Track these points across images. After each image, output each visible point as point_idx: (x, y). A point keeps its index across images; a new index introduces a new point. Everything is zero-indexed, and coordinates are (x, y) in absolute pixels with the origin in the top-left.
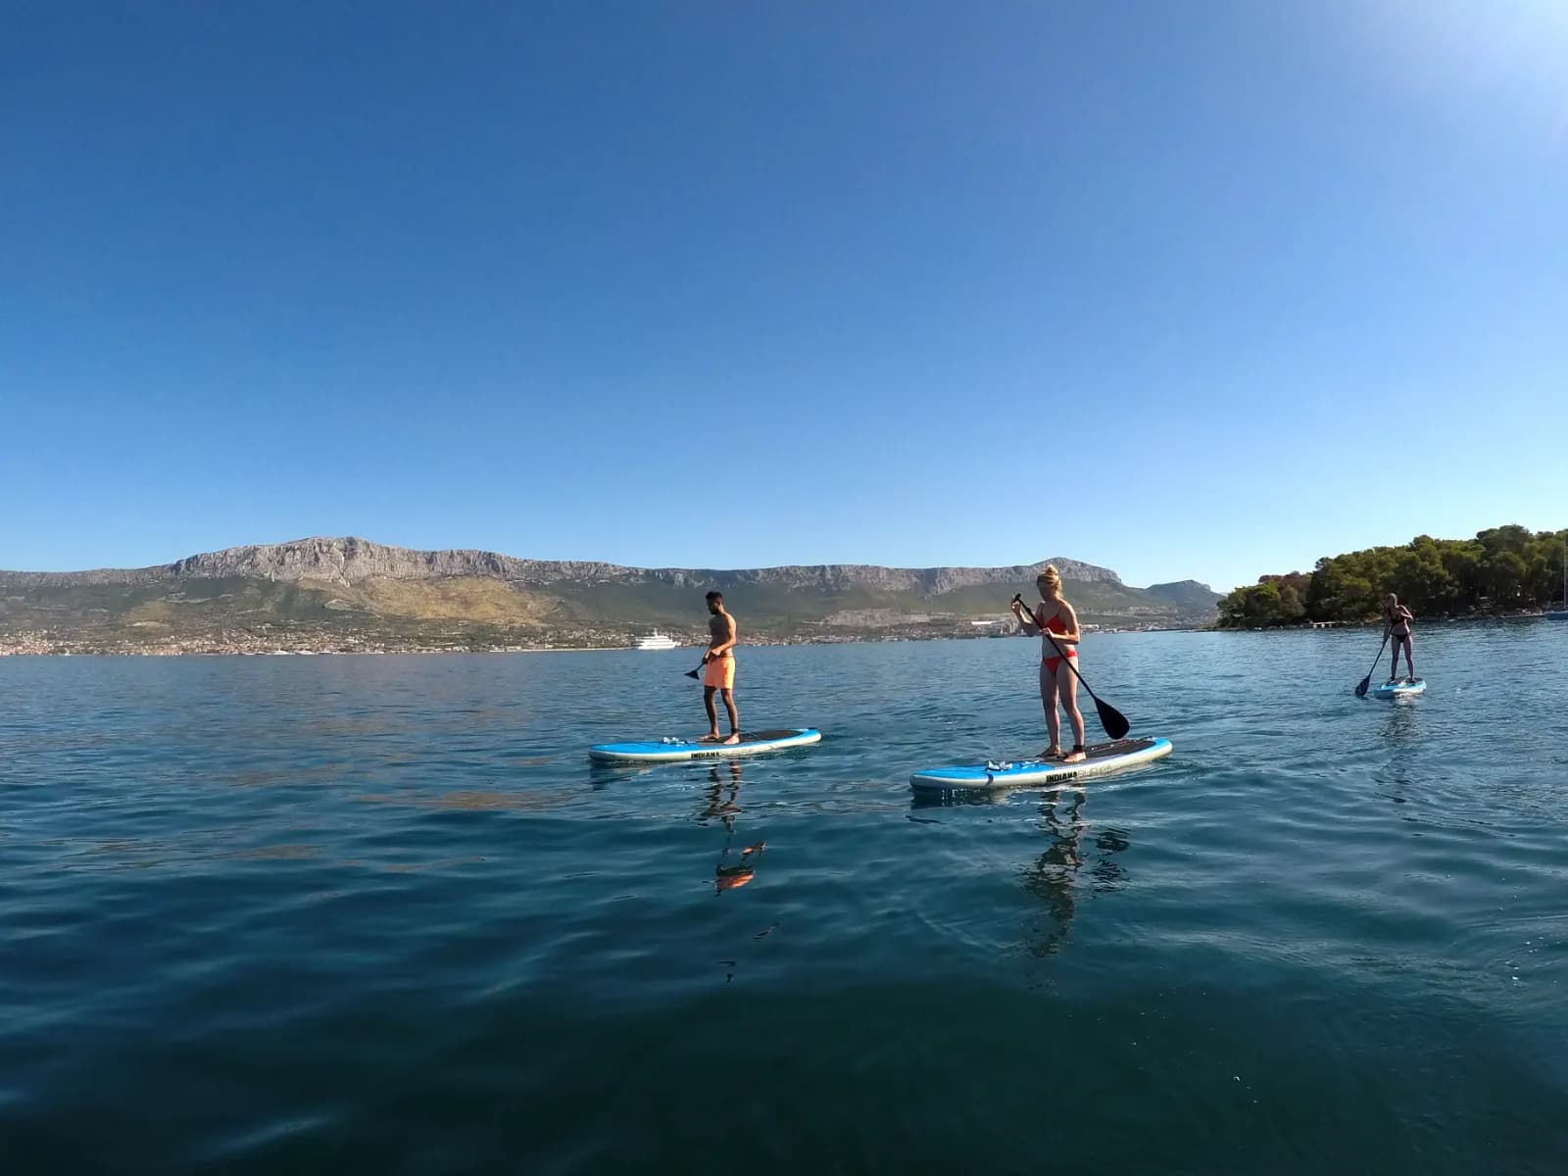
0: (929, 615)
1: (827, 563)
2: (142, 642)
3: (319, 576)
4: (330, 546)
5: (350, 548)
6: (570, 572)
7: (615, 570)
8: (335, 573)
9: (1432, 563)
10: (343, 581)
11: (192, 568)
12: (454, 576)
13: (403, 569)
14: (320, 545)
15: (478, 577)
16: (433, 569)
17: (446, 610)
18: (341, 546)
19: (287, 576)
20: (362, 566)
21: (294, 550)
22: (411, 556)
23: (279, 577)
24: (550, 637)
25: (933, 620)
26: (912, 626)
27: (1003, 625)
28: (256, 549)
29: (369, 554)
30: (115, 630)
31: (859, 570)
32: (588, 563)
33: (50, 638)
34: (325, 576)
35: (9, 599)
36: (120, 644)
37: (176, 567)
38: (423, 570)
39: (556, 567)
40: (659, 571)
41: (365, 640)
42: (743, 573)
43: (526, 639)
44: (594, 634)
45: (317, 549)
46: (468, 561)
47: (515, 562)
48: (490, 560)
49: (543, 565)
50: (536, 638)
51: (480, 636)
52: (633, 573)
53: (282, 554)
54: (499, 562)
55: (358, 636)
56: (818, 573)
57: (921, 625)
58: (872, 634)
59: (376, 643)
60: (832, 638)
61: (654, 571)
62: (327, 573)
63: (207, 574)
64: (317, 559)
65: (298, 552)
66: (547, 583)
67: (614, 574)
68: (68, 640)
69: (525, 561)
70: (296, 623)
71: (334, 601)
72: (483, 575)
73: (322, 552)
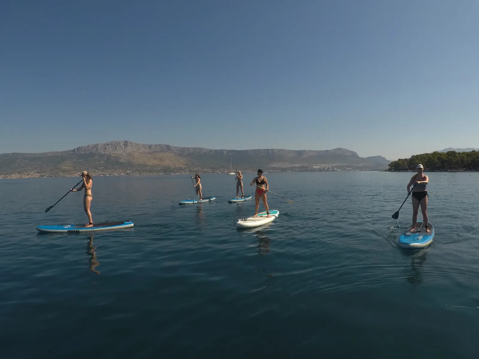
0: (300, 164)
1: (270, 148)
2: (66, 173)
3: (117, 152)
4: (120, 143)
5: (126, 144)
6: (192, 151)
7: (206, 150)
8: (122, 152)
9: (435, 158)
10: (124, 154)
11: (78, 151)
12: (157, 152)
13: (142, 150)
14: (117, 143)
15: (165, 152)
16: (151, 150)
17: (155, 162)
18: (123, 143)
19: (107, 152)
20: (129, 149)
21: (109, 145)
22: (144, 146)
23: (105, 153)
24: (187, 170)
25: (302, 166)
26: (296, 168)
27: (323, 168)
28: (97, 145)
29: (131, 146)
30: (57, 170)
31: (279, 150)
32: (197, 148)
33: (38, 173)
34: (119, 152)
35: (24, 161)
36: (59, 174)
37: (74, 150)
38: (148, 150)
39: (188, 149)
40: (219, 150)
41: (133, 171)
42: (244, 151)
43: (180, 171)
44: (200, 169)
45: (116, 144)
46: (161, 148)
47: (175, 148)
48: (168, 147)
49: (184, 148)
50: (183, 171)
51: (167, 170)
52: (211, 151)
53: (106, 146)
54: (171, 148)
55: (130, 170)
56: (266, 151)
57: (298, 167)
58: (283, 170)
59: (136, 172)
60: (272, 171)
61: (217, 150)
62: (119, 151)
63: (83, 153)
64: (116, 147)
65: (110, 145)
66: (185, 154)
67: (205, 151)
68: (43, 173)
69: (179, 147)
70: (111, 166)
71: (122, 160)
72: (166, 152)
73: (117, 145)
